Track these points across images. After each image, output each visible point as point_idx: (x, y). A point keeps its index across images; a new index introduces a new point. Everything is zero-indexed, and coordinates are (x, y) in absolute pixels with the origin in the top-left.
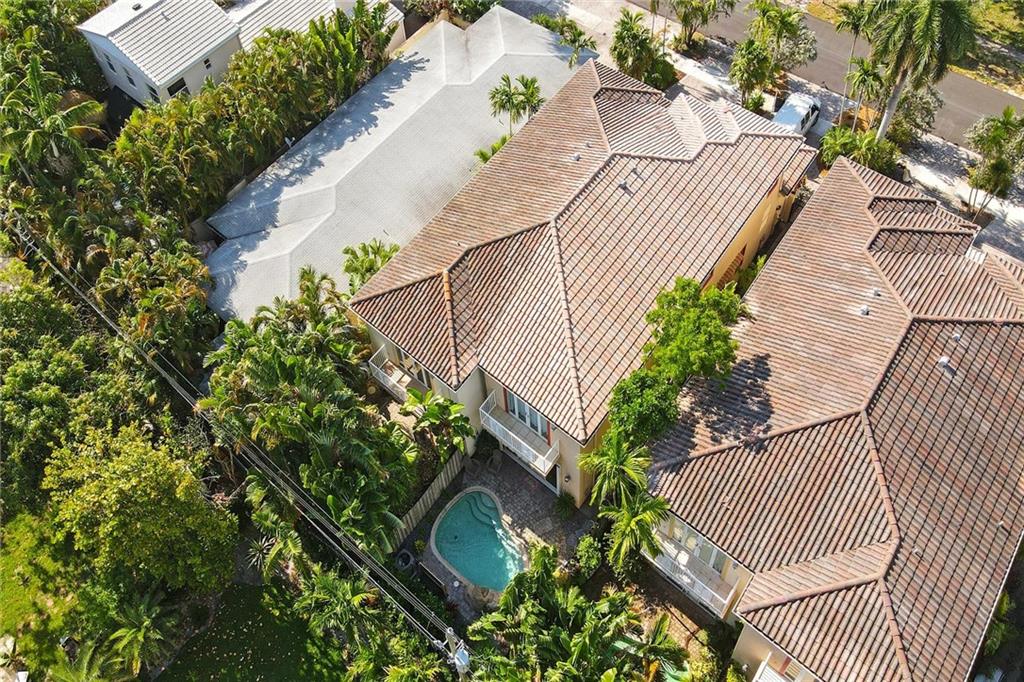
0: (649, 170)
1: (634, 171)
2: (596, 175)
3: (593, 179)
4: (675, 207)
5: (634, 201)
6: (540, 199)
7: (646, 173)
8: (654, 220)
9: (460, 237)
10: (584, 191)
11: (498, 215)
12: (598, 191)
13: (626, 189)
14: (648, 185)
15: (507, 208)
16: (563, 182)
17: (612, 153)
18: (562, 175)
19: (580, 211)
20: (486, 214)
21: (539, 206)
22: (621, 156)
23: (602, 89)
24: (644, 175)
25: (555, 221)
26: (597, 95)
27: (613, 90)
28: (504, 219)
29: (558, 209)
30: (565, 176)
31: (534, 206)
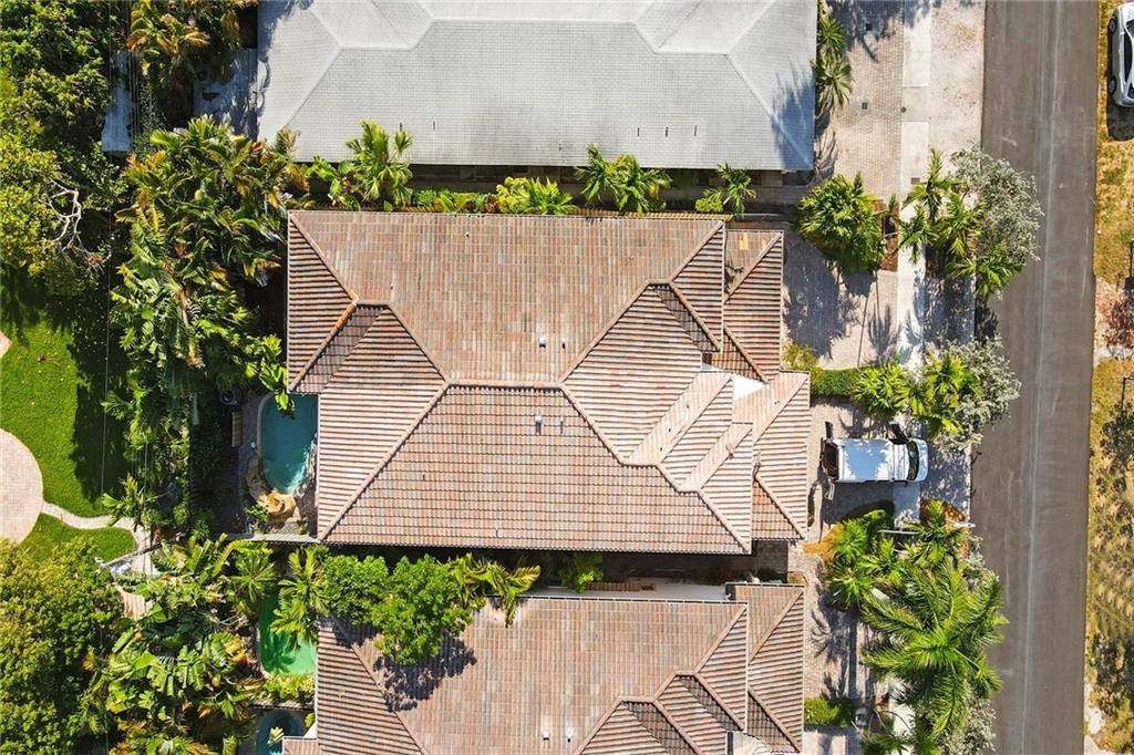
1: (562, 418)
2: (525, 388)
3: (518, 389)
5: (534, 440)
6: (474, 342)
7: (572, 431)
8: (534, 469)
9: (402, 278)
10: (500, 388)
11: (441, 304)
12: (513, 400)
13: (538, 425)
14: (562, 441)
15: (453, 308)
16: (504, 353)
17: (559, 386)
18: (514, 343)
19: (479, 399)
20: (439, 284)
21: (465, 348)
22: (565, 396)
23: (666, 285)
24: (567, 431)
25: (450, 387)
26: (656, 285)
27: (676, 296)
28: (438, 316)
29: (466, 378)
30: (514, 349)
31: (464, 343)
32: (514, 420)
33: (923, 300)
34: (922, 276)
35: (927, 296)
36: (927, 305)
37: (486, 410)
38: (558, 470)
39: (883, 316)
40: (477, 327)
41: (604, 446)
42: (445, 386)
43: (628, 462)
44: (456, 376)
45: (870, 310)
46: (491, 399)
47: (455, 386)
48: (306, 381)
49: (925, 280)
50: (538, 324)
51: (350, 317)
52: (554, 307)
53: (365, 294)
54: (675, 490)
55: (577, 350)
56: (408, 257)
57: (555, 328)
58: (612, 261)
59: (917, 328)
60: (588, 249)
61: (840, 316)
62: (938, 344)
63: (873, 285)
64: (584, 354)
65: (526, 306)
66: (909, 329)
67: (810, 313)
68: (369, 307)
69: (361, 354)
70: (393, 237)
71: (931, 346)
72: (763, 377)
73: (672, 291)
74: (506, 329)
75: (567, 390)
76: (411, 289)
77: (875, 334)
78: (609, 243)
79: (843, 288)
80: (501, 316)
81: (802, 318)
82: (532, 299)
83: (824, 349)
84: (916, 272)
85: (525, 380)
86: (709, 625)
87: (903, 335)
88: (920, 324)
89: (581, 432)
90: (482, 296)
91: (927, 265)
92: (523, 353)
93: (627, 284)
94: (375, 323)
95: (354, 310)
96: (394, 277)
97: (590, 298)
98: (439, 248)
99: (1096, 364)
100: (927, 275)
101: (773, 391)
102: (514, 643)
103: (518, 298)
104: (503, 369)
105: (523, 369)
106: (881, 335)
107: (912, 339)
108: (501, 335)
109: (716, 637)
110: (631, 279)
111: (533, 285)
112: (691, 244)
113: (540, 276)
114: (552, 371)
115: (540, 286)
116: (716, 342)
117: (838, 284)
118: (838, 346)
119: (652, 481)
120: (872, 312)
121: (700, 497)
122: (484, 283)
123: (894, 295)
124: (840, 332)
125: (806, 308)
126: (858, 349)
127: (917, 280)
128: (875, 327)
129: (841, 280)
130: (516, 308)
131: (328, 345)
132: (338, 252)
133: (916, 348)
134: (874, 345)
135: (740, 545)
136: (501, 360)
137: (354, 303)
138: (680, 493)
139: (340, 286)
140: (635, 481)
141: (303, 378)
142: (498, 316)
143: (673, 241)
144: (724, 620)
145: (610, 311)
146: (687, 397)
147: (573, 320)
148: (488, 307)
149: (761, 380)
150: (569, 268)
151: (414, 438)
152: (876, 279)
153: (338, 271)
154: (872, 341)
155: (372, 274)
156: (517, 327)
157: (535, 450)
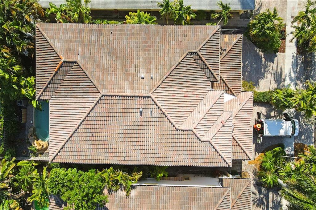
0: (158, 115)
1: (152, 110)
3: (132, 97)
5: (139, 119)
6: (113, 77)
7: (155, 115)
8: (139, 132)
9: (83, 51)
10: (124, 96)
11: (99, 61)
12: (130, 102)
13: (141, 112)
14: (152, 119)
15: (105, 62)
16: (126, 81)
17: (150, 95)
18: (130, 77)
19: (115, 101)
20: (99, 53)
21: (109, 79)
22: (153, 100)
23: (196, 53)
24: (153, 115)
25: (102, 96)
26: (192, 53)
27: (200, 58)
28: (98, 66)
29: (109, 92)
30: (130, 80)
31: (109, 77)
32: (130, 111)
33: (295, 64)
34: (295, 55)
35: (297, 63)
36: (297, 66)
37: (119, 106)
38: (150, 132)
39: (279, 70)
40: (115, 70)
41: (170, 122)
42: (100, 95)
43: (180, 128)
44: (105, 92)
45: (275, 68)
46: (121, 102)
47: (105, 96)
48: (44, 95)
50: (141, 69)
51: (61, 67)
52: (148, 62)
53: (67, 56)
54: (200, 140)
55: (158, 80)
56: (86, 42)
57: (148, 71)
58: (173, 43)
59: (293, 75)
60: (162, 38)
61: (263, 70)
62: (301, 82)
63: (276, 59)
64: (161, 82)
65: (136, 62)
66: (290, 75)
67: (251, 70)
68: (69, 62)
69: (66, 83)
70: (80, 33)
71: (299, 82)
72: (235, 94)
73: (198, 55)
74: (127, 71)
75: (153, 97)
76: (87, 55)
77: (276, 78)
78: (171, 35)
79: (263, 59)
80: (125, 66)
81: (248, 72)
82: (138, 59)
83: (256, 84)
84: (293, 53)
85: (135, 93)
86: (214, 197)
87: (288, 78)
88: (294, 74)
89: (160, 115)
90: (117, 57)
91: (297, 50)
92: (134, 81)
93: (179, 52)
94: (72, 70)
95: (62, 64)
96: (80, 50)
97: (163, 58)
98: (99, 38)
100: (297, 54)
101: (238, 99)
102: (131, 205)
103: (132, 58)
104: (126, 88)
105: (134, 88)
106: (279, 78)
107: (291, 79)
108: (125, 74)
109: (217, 203)
110: (181, 50)
111: (139, 53)
112: (206, 36)
113: (142, 49)
114: (147, 89)
115: (142, 53)
116: (217, 77)
117: (262, 58)
118: (262, 82)
119: (190, 137)
120: (275, 69)
121: (210, 143)
122: (118, 52)
123: (284, 62)
124: (263, 77)
125: (249, 68)
126: (269, 84)
127: (293, 56)
128: (276, 75)
129: (263, 57)
130: (131, 62)
131: (52, 79)
132: (56, 40)
133: (293, 83)
134: (276, 83)
135: (227, 163)
136: (125, 84)
137: (62, 61)
138: (202, 141)
139: (57, 54)
140: (183, 137)
141: (42, 93)
142: (124, 66)
143: (199, 35)
144: (220, 195)
145: (172, 64)
146: (205, 101)
147: (156, 68)
148: (119, 62)
149: (234, 95)
150: (154, 46)
151: (88, 118)
152: (277, 56)
153: (56, 47)
154: (275, 80)
155: (70, 48)
156: (132, 70)
157: (140, 123)
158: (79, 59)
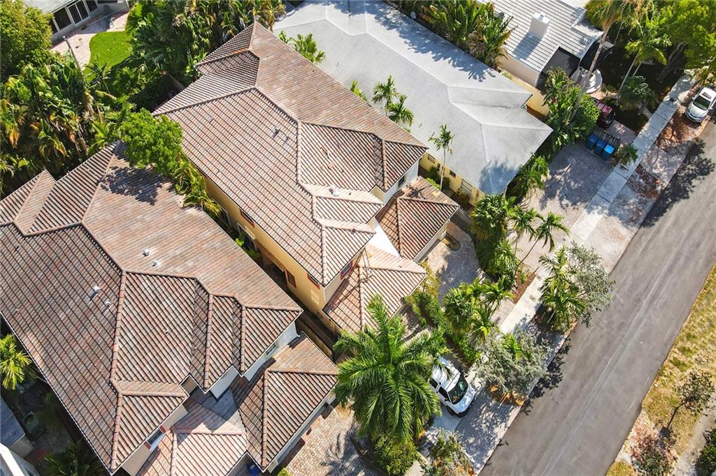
1: (288, 138)
2: (284, 112)
3: (281, 110)
4: (267, 170)
5: (268, 140)
6: (279, 88)
7: (287, 147)
8: (257, 153)
9: (273, 60)
10: (273, 104)
11: (280, 73)
12: (274, 114)
13: (276, 133)
14: (279, 149)
15: (284, 77)
16: (288, 99)
17: (299, 122)
18: (295, 100)
19: (261, 104)
20: (286, 70)
21: (274, 87)
22: (297, 128)
23: (381, 140)
24: (285, 146)
25: (254, 89)
26: (376, 137)
27: (382, 149)
28: (275, 74)
29: (263, 91)
31: (276, 86)
32: (267, 124)
34: (529, 320)
37: (260, 110)
38: (267, 162)
40: (286, 87)
41: (296, 166)
42: (252, 87)
43: (300, 182)
44: (261, 88)
46: (265, 107)
47: (257, 90)
49: (529, 323)
51: (242, 53)
52: (324, 107)
53: (256, 51)
56: (283, 58)
68: (253, 55)
72: (401, 251)
73: (382, 144)
75: (300, 127)
76: (274, 63)
81: (447, 281)
84: (526, 315)
85: (286, 110)
89: (291, 151)
90: (298, 84)
91: (535, 316)
95: (246, 52)
96: (272, 57)
97: (342, 117)
98: (299, 65)
99: (618, 460)
100: (532, 321)
103: (312, 95)
104: (282, 101)
105: (290, 107)
108: (293, 95)
115: (326, 100)
116: (386, 185)
122: (304, 83)
127: (525, 319)
132: (260, 38)
136: (284, 99)
137: (248, 49)
139: (249, 44)
140: (297, 195)
146: (353, 192)
148: (297, 87)
153: (254, 41)
155: (265, 50)
157: (265, 145)
158: (263, 60)
